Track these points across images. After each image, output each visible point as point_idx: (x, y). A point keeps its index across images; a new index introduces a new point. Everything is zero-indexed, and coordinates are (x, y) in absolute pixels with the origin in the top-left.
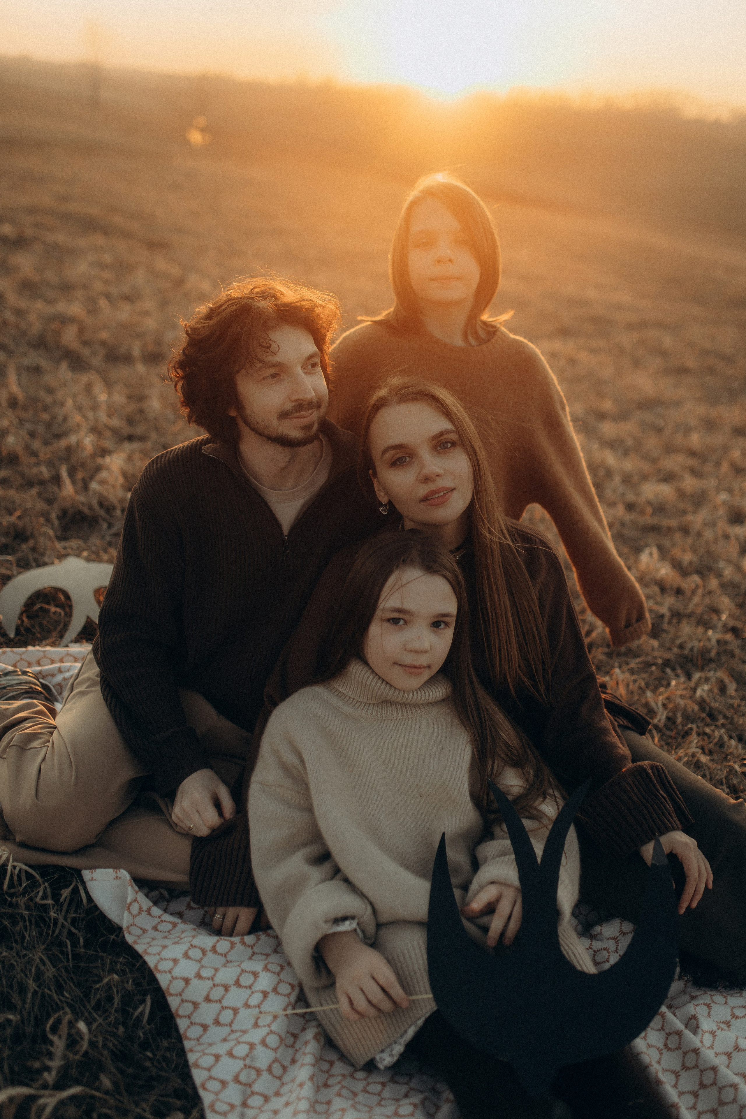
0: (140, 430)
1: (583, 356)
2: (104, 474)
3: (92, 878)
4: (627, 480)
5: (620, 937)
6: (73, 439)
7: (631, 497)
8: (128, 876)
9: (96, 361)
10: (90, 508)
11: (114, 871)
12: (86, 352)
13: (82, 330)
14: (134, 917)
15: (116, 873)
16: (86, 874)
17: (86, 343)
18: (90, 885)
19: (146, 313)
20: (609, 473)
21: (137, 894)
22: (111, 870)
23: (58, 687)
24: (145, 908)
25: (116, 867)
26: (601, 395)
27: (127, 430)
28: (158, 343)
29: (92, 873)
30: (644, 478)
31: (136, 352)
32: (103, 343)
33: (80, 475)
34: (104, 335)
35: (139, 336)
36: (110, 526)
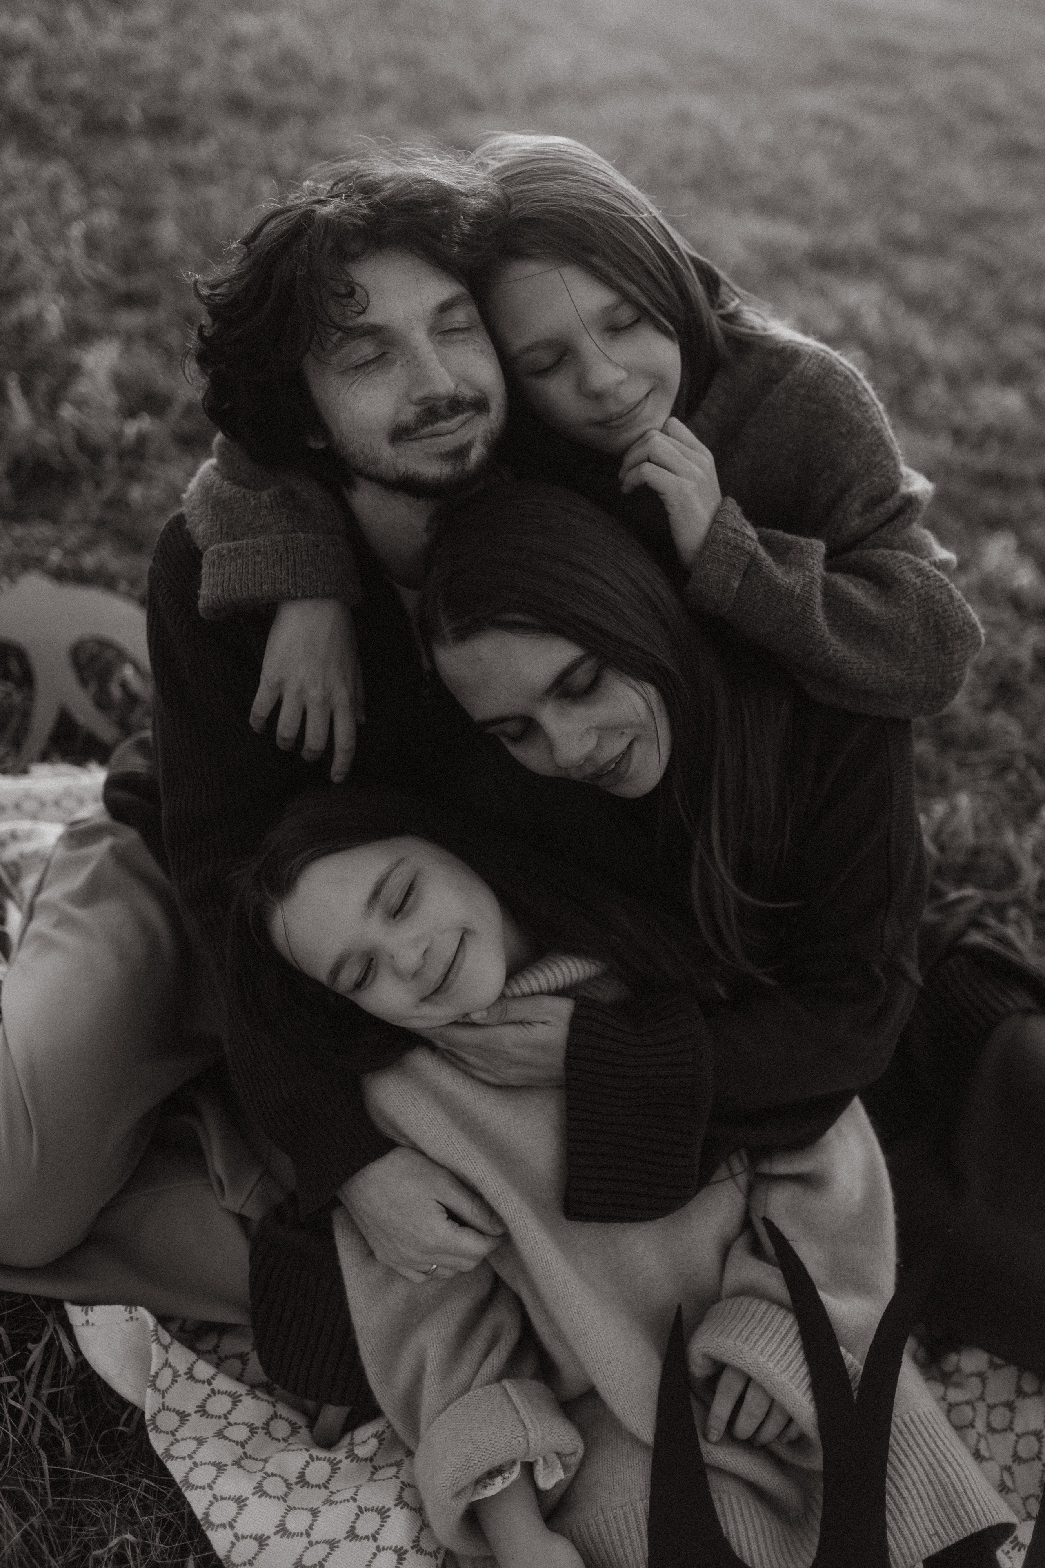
0: (143, 282)
1: (870, 123)
2: (83, 387)
3: (87, 1322)
4: (953, 380)
5: (990, 1373)
6: (28, 306)
7: (959, 417)
8: (150, 1321)
9: (65, 133)
10: (62, 453)
11: (125, 1310)
12: (47, 114)
13: (38, 72)
14: (163, 1393)
15: (131, 1312)
16: (75, 1314)
17: (46, 97)
18: (83, 1335)
19: (148, 33)
20: (923, 371)
21: (167, 1352)
22: (121, 1308)
23: (12, 869)
24: (182, 1369)
25: (129, 1302)
26: (902, 204)
27: (120, 284)
28: (171, 95)
29: (86, 1314)
30: (978, 374)
31: (134, 115)
32: (77, 98)
33: (42, 384)
34: (77, 81)
35: (139, 81)
36: (98, 485)
